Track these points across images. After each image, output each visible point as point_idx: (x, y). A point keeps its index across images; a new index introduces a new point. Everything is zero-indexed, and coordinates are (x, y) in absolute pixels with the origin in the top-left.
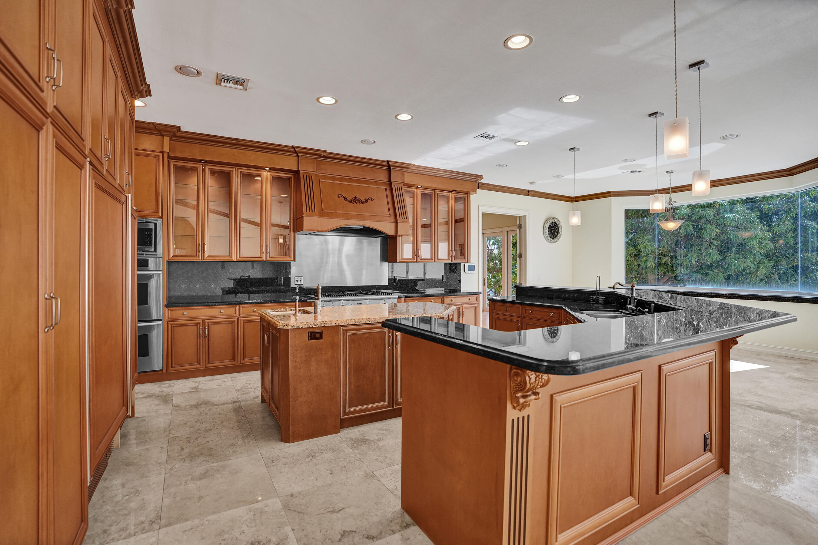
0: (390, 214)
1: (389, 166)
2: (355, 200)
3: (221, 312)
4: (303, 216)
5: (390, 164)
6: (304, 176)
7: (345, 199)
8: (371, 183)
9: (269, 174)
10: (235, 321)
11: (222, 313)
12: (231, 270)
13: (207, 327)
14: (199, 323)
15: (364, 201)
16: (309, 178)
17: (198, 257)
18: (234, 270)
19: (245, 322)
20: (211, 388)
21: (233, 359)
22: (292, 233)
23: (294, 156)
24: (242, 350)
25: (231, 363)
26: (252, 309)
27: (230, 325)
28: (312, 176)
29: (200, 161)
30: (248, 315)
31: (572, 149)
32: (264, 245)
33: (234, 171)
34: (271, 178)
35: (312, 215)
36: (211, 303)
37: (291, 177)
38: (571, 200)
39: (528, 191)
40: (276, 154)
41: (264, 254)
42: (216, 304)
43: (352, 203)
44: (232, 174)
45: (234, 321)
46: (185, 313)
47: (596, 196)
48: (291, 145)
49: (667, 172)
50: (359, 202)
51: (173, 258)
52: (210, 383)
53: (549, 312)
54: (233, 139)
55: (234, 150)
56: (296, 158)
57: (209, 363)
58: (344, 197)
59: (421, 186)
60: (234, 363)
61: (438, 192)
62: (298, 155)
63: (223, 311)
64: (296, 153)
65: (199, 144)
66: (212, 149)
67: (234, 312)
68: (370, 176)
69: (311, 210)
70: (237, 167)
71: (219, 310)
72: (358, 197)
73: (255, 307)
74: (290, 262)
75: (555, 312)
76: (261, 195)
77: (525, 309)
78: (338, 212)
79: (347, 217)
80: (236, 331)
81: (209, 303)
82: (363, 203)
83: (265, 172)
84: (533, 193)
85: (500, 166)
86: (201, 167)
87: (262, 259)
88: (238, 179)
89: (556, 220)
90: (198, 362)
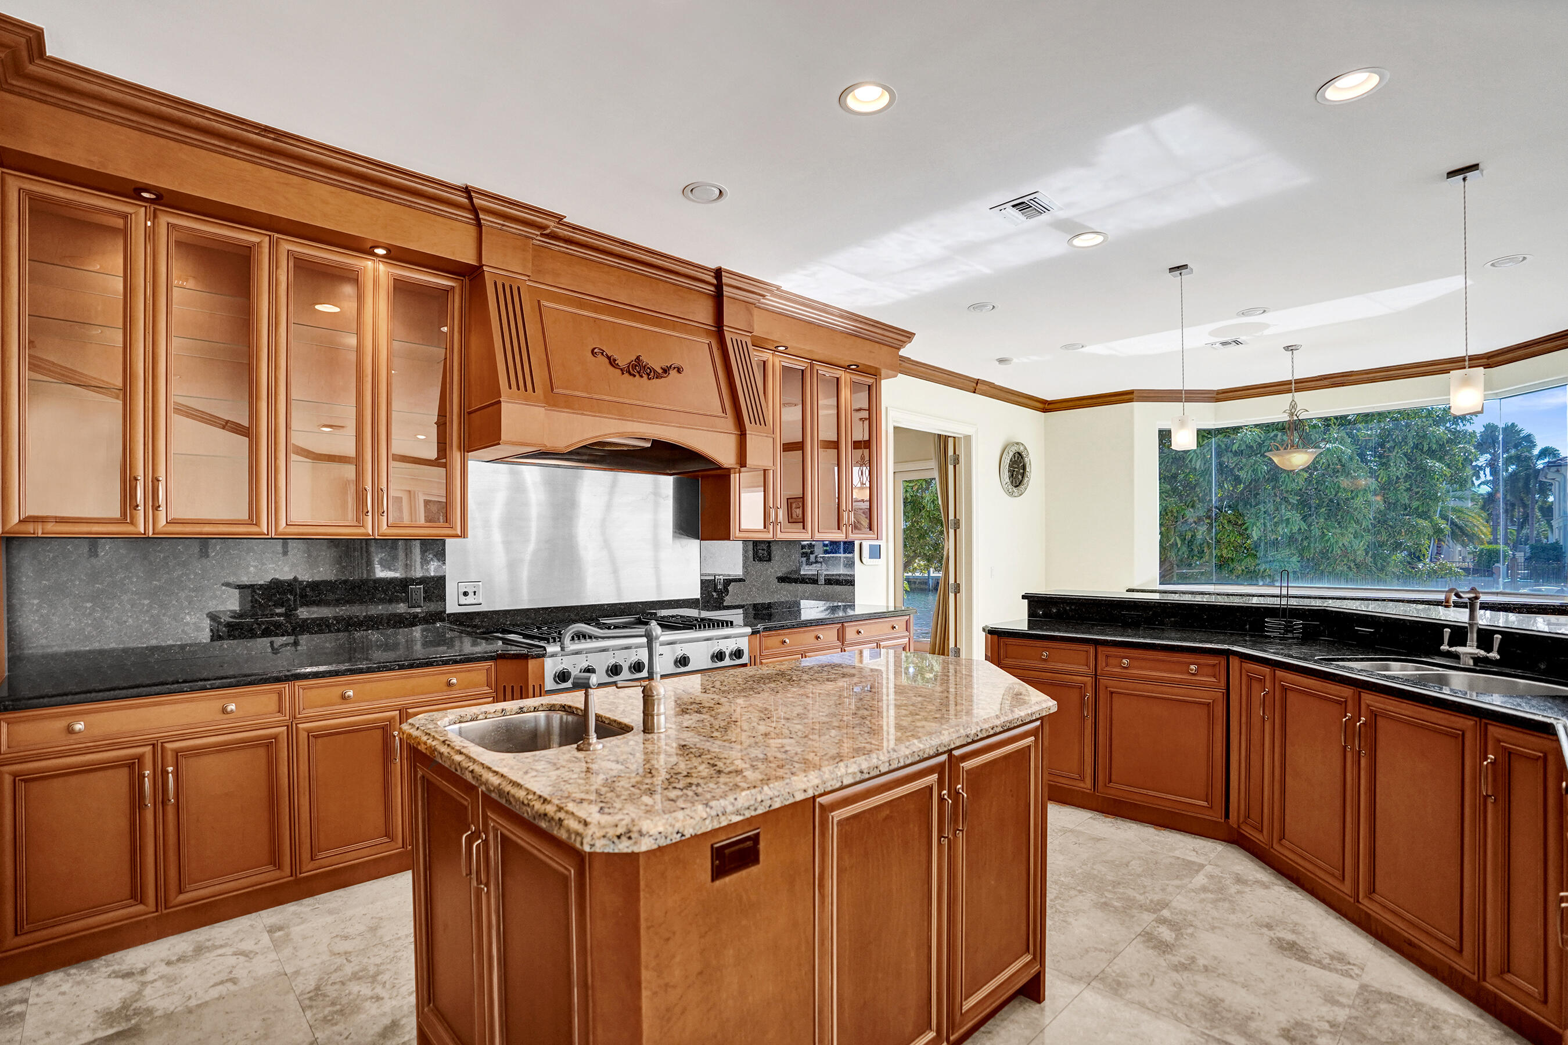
0: (724, 411)
1: (719, 287)
2: (638, 368)
3: (224, 711)
4: (499, 402)
5: (725, 280)
6: (495, 283)
7: (612, 362)
8: (674, 326)
9: (382, 267)
10: (280, 737)
11: (232, 711)
12: (256, 567)
13: (170, 769)
14: (140, 758)
15: (660, 371)
16: (510, 293)
17: (132, 523)
18: (263, 564)
19: (314, 736)
20: (193, 1003)
21: (275, 861)
22: (457, 456)
23: (468, 223)
24: (305, 831)
25: (267, 876)
26: (337, 691)
27: (262, 752)
28: (519, 288)
29: (134, 191)
30: (328, 710)
31: (1178, 267)
32: (369, 488)
33: (266, 245)
34: (392, 283)
35: (527, 400)
36: (185, 682)
37: (453, 288)
38: (1047, 406)
39: (978, 382)
40: (409, 206)
41: (370, 514)
42: (208, 684)
43: (630, 374)
44: (260, 253)
45: (276, 737)
46: (79, 726)
47: (1100, 400)
48: (459, 181)
49: (1287, 348)
50: (648, 375)
51: (24, 528)
52: (188, 969)
53: (1186, 663)
54: (266, 130)
55: (267, 172)
56: (472, 230)
57: (180, 892)
58: (609, 358)
59: (786, 348)
60: (277, 874)
61: (818, 368)
62: (478, 219)
63: (232, 707)
64: (474, 210)
65: (130, 127)
66: (184, 154)
67: (273, 706)
68: (671, 307)
69: (524, 385)
70: (276, 235)
71: (217, 704)
72: (645, 359)
73: (348, 684)
74: (444, 542)
75: (1202, 661)
76: (359, 333)
77: (1107, 656)
78: (596, 396)
79: (620, 410)
80: (284, 770)
81: (178, 682)
82: (658, 376)
83: (370, 263)
84: (984, 388)
85: (977, 307)
86: (139, 215)
87: (361, 530)
88: (279, 271)
89: (1022, 448)
90: (136, 895)
